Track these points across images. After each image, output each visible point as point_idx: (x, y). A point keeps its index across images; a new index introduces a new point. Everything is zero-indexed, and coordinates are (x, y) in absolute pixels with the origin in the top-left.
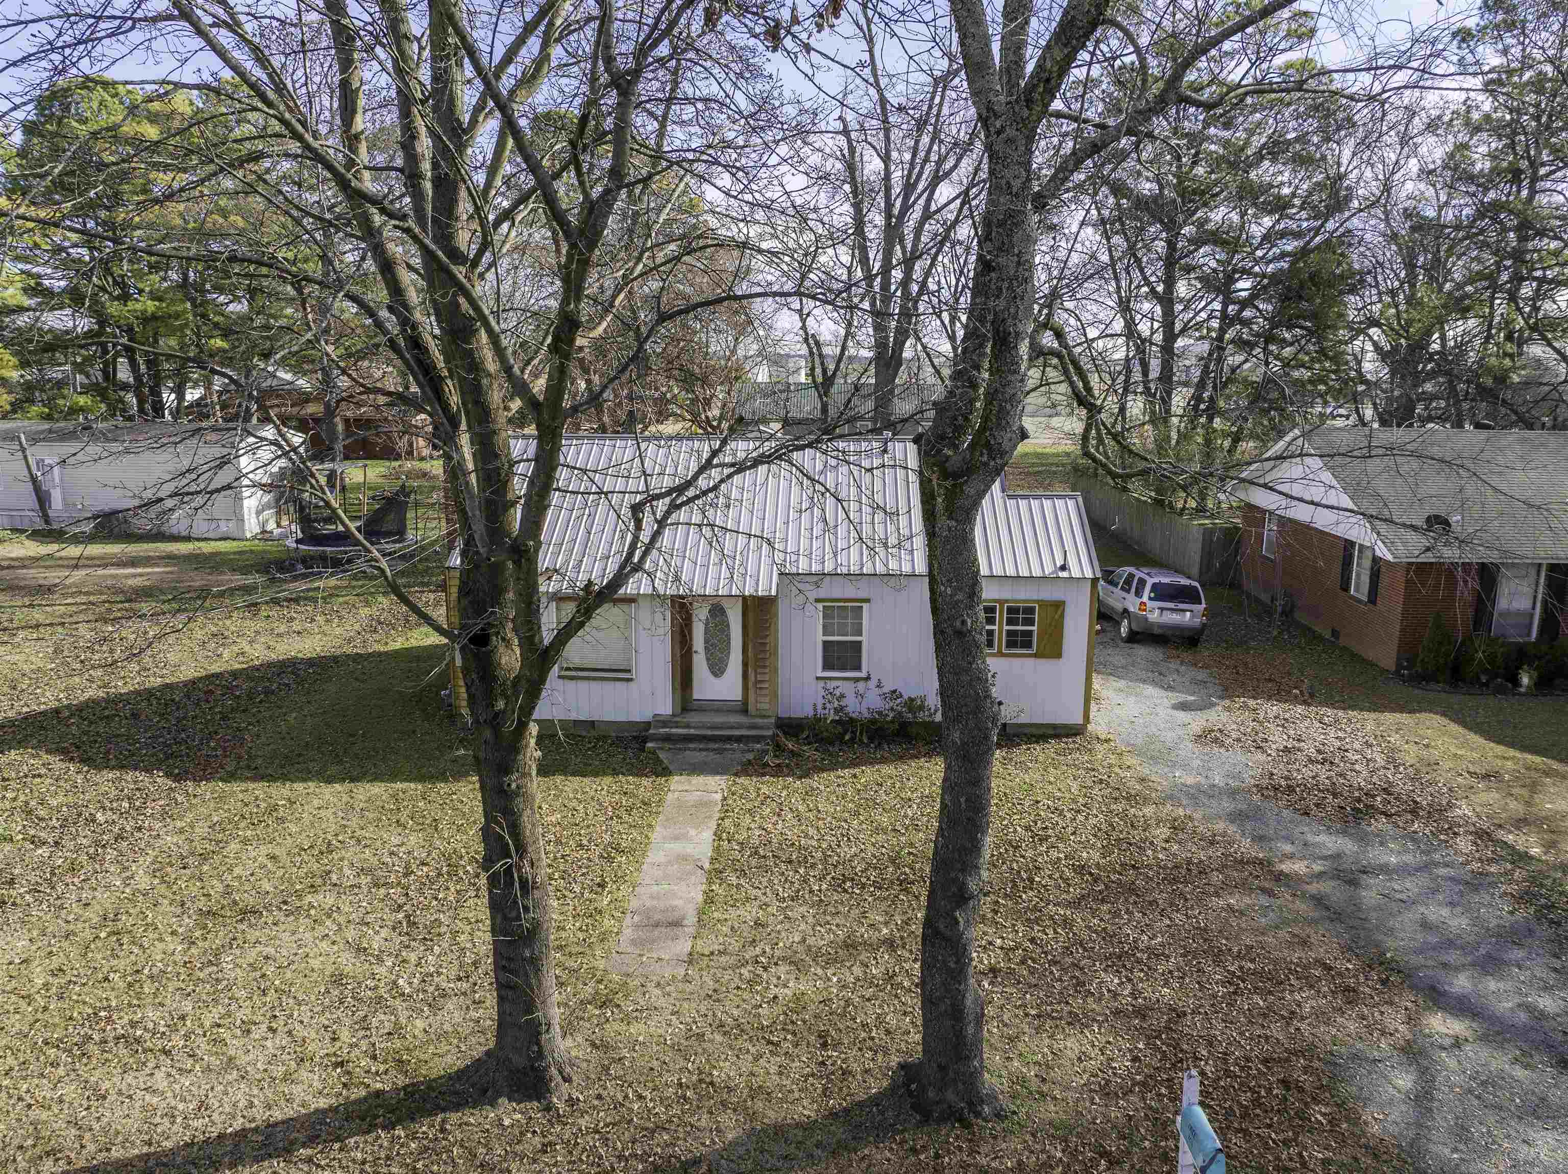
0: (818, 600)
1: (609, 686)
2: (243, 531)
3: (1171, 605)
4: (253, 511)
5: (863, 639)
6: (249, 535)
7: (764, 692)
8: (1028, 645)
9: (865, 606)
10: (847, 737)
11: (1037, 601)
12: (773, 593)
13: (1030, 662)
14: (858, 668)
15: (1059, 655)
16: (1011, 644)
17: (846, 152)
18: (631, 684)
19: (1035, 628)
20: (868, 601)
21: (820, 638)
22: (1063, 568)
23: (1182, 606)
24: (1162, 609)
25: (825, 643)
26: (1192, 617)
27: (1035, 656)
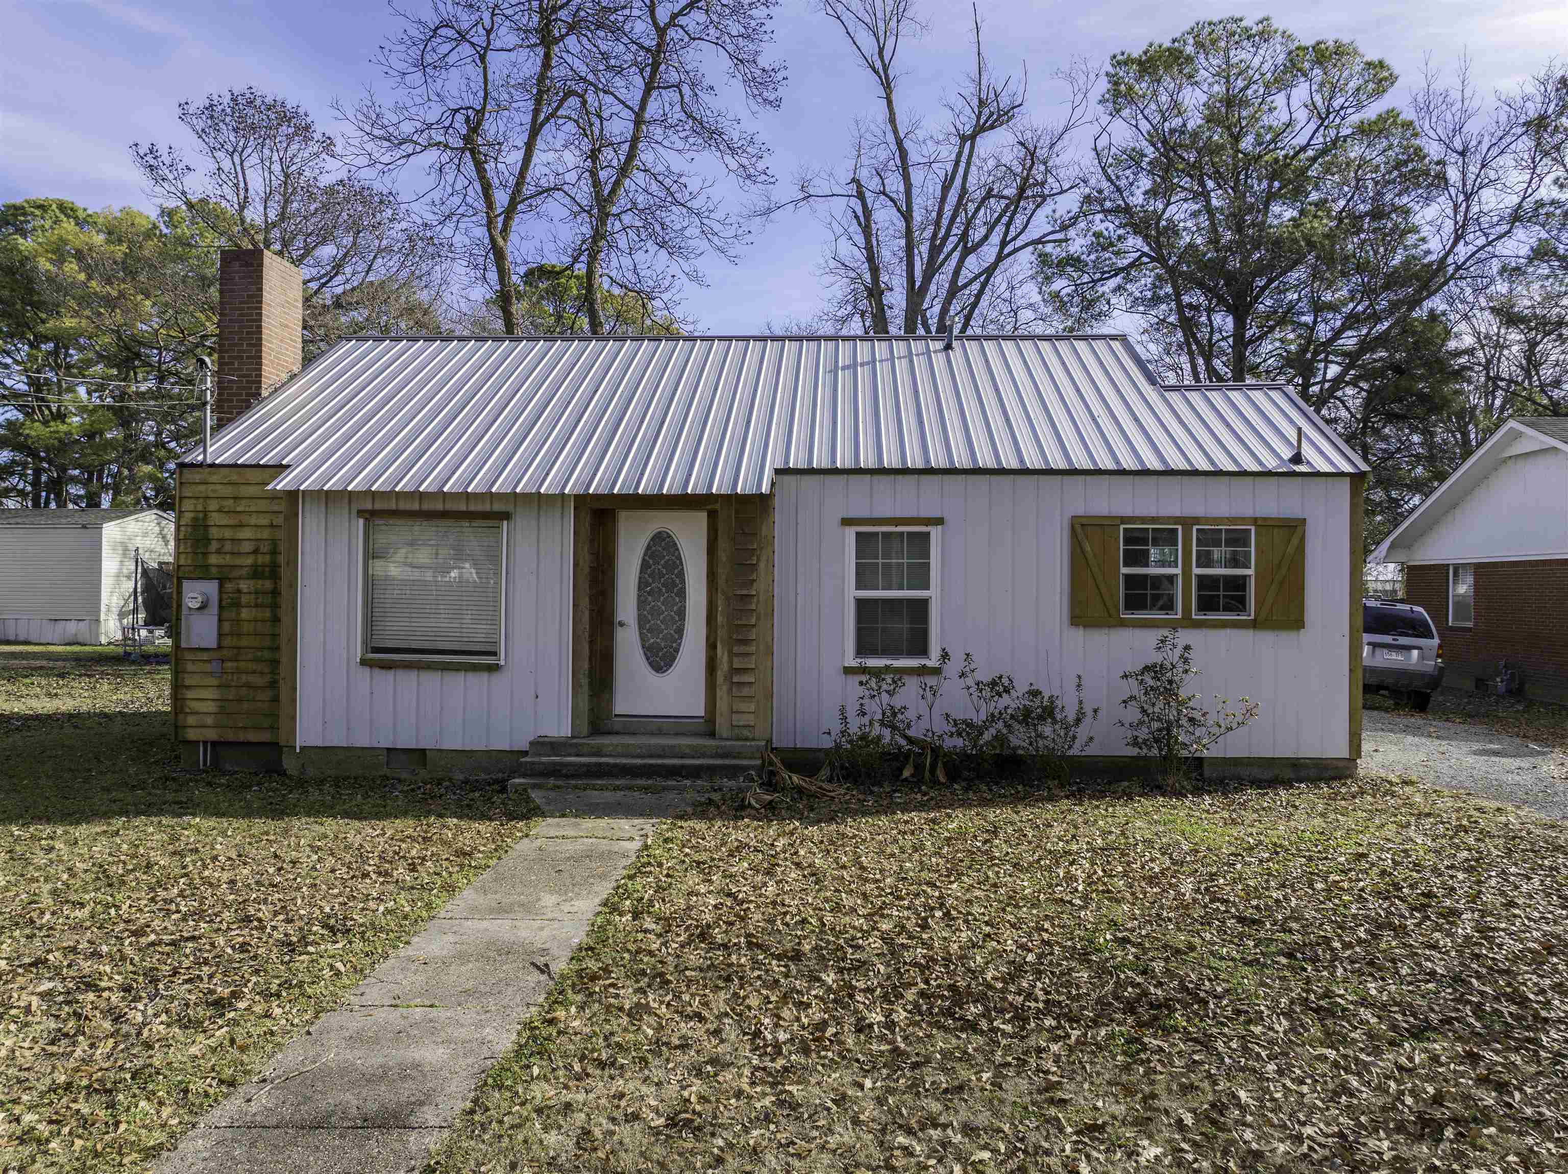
0: (847, 522)
1: (457, 681)
2: (97, 635)
3: (1388, 639)
4: (115, 610)
5: (933, 593)
6: (104, 640)
7: (746, 691)
8: (1239, 604)
9: (935, 532)
10: (906, 773)
11: (1255, 521)
12: (765, 489)
13: (1247, 636)
14: (923, 651)
15: (1296, 622)
16: (1206, 604)
17: (860, 212)
18: (496, 677)
19: (1250, 572)
20: (939, 521)
21: (852, 593)
22: (1297, 459)
23: (1403, 641)
24: (1375, 646)
25: (861, 603)
26: (1422, 657)
27: (1254, 625)
